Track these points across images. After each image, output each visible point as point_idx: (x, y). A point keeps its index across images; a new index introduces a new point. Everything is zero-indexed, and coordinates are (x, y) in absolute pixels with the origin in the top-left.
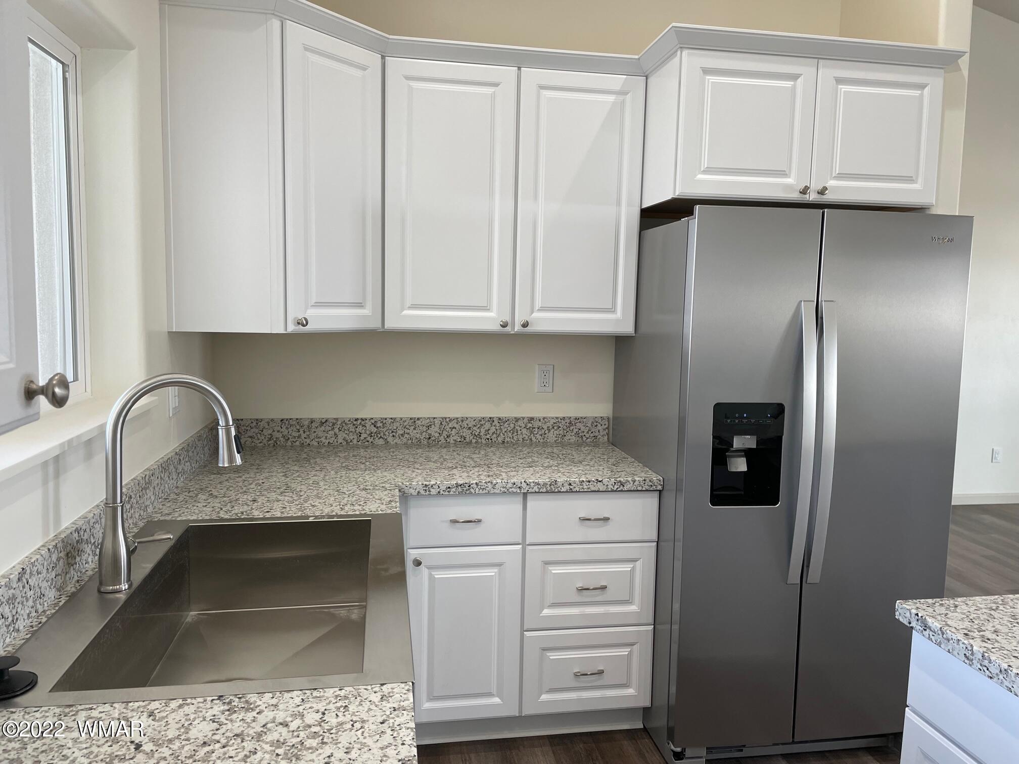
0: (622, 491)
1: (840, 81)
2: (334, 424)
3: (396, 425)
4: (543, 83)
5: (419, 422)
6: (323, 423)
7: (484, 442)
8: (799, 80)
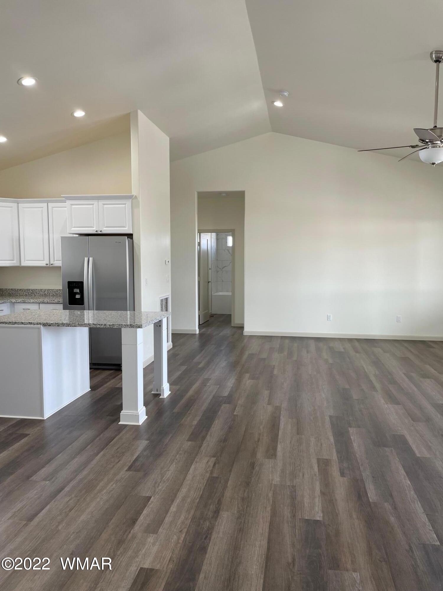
0: (59, 303)
1: (104, 204)
4: (53, 206)
5: (42, 290)
7: (59, 295)
8: (94, 205)
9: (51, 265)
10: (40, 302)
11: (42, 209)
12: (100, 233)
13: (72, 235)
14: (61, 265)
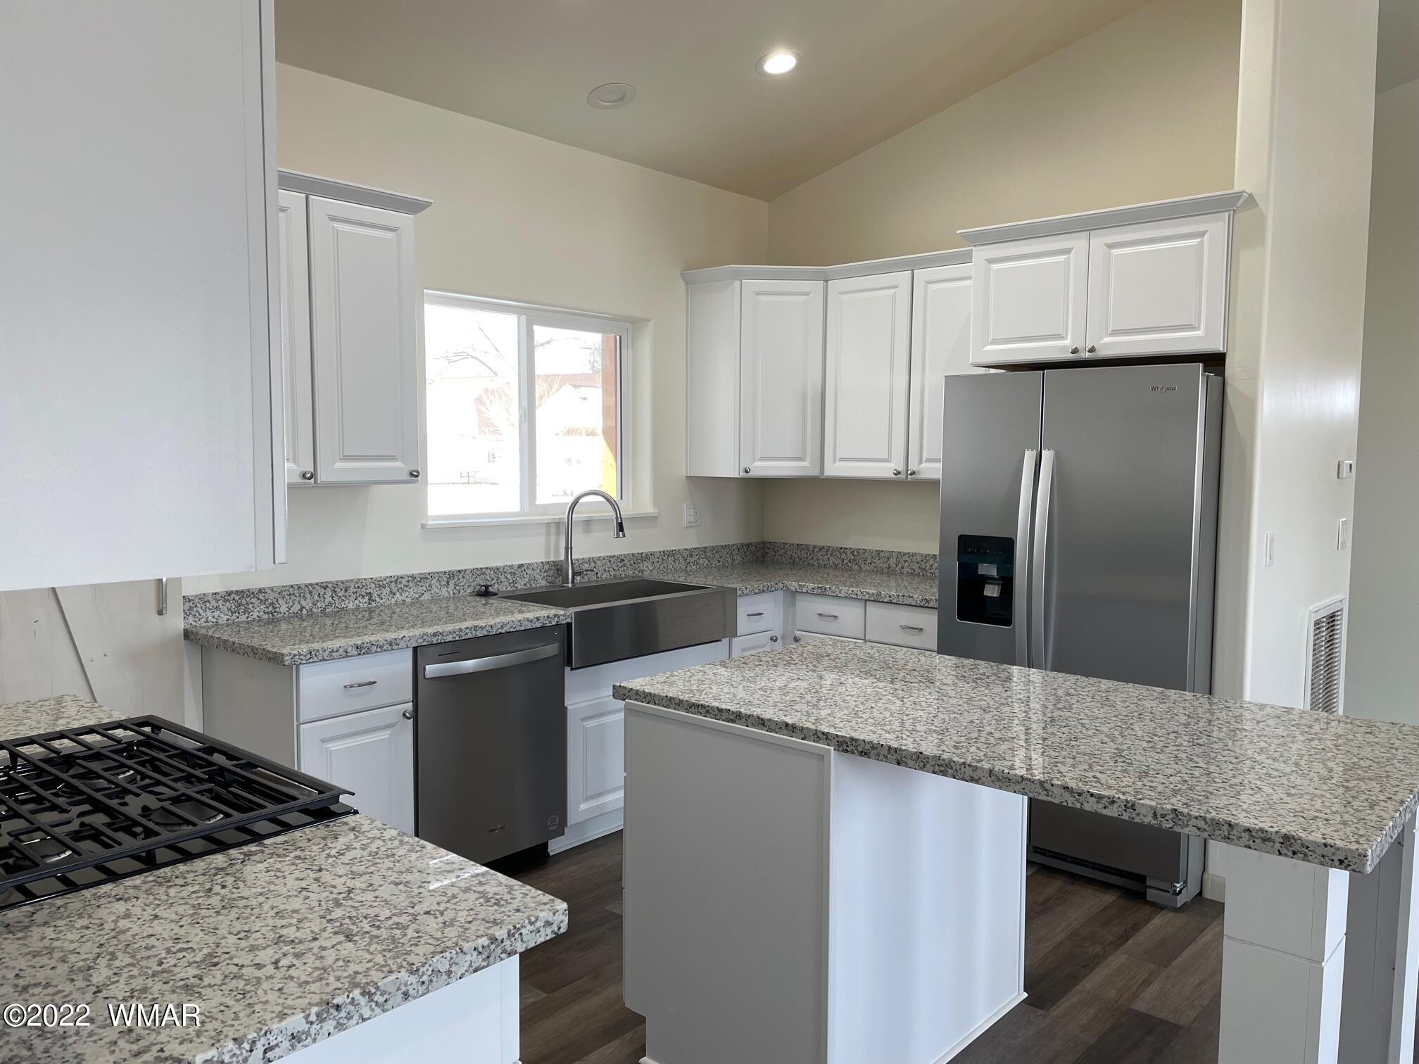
0: (927, 607)
1: (1111, 246)
2: (828, 550)
3: (866, 554)
4: (928, 280)
5: (882, 554)
6: (821, 549)
7: (929, 575)
8: (1072, 253)
9: (911, 474)
10: (867, 597)
11: (893, 291)
12: (1088, 355)
13: (983, 371)
14: (938, 475)
